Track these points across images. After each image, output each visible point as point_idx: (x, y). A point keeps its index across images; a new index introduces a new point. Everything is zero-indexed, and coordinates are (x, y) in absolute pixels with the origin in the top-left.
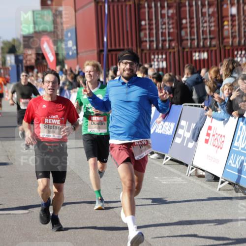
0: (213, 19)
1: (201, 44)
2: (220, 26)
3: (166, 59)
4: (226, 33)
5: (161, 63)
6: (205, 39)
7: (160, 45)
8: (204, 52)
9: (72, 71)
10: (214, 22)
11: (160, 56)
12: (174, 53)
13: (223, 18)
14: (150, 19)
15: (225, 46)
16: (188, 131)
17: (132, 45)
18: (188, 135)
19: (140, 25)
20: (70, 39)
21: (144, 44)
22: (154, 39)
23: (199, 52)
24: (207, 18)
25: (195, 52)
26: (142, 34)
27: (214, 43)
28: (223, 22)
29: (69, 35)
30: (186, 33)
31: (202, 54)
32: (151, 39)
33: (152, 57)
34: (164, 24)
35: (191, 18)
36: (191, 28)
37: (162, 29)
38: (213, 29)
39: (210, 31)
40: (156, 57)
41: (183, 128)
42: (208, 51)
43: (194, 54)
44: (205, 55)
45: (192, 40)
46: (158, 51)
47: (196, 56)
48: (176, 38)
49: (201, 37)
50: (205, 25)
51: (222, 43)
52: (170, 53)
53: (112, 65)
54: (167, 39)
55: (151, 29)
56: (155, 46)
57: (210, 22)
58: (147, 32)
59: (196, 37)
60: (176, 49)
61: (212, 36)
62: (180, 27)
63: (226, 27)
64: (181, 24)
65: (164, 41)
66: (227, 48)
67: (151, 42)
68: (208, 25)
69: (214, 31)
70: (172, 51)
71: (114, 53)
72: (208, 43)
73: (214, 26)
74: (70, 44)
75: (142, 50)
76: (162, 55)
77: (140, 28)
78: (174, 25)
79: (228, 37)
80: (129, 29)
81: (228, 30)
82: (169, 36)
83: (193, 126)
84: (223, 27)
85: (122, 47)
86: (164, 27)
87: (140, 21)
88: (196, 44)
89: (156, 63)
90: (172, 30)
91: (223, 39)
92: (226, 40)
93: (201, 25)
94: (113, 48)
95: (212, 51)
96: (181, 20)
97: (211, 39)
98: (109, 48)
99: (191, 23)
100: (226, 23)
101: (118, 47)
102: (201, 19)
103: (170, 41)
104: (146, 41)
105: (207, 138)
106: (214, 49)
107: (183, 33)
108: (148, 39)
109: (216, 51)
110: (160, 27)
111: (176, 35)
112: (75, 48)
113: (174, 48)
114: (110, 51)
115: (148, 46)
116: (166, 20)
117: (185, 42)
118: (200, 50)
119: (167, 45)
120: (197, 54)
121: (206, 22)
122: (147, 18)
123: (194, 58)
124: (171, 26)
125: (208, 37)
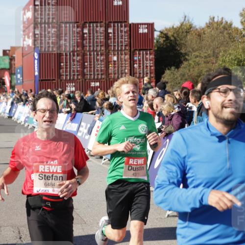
0: (103, 63)
1: (96, 77)
2: (107, 67)
3: (75, 86)
4: (110, 71)
5: (72, 88)
6: (98, 74)
7: (72, 78)
8: (97, 82)
9: (19, 92)
10: (104, 65)
11: (71, 84)
12: (80, 82)
13: (109, 62)
14: (66, 62)
15: (110, 79)
16: (86, 128)
17: (55, 77)
18: (86, 131)
19: (60, 66)
20: (19, 73)
21: (62, 76)
22: (68, 74)
23: (95, 82)
24: (99, 62)
25: (92, 82)
26: (61, 71)
27: (103, 77)
28: (109, 65)
29: (19, 71)
30: (87, 70)
31: (96, 83)
32: (67, 74)
33: (67, 84)
34: (75, 65)
35: (90, 62)
36: (90, 68)
37: (73, 68)
38: (103, 68)
39: (101, 70)
40: (69, 84)
41: (82, 127)
42: (99, 82)
43: (91, 83)
44: (98, 84)
45: (90, 75)
46: (70, 81)
47: (93, 84)
48: (81, 73)
49: (96, 73)
50: (98, 66)
51: (108, 77)
52: (77, 82)
53: (43, 89)
54: (76, 74)
55: (66, 68)
56: (68, 78)
57: (101, 65)
58: (64, 70)
59: (93, 73)
60: (81, 80)
61: (102, 73)
62: (83, 67)
63: (111, 68)
64: (84, 65)
65: (74, 75)
66: (111, 80)
67: (66, 75)
68: (100, 66)
69: (103, 70)
70: (78, 81)
71: (44, 82)
72: (100, 77)
73: (104, 67)
74: (19, 76)
75: (61, 80)
76: (73, 83)
77: (60, 67)
78: (80, 66)
79: (112, 74)
80: (53, 68)
81: (112, 69)
82: (77, 72)
83: (89, 126)
84: (109, 67)
85: (49, 78)
86: (74, 67)
87: (60, 63)
88: (93, 77)
89: (69, 88)
90: (79, 69)
91: (109, 74)
92: (110, 75)
93: (96, 66)
94: (44, 79)
95: (102, 81)
96: (84, 63)
97: (102, 74)
98: (42, 78)
99: (90, 65)
100: (110, 65)
101: (46, 78)
102: (96, 62)
103: (78, 75)
104: (63, 75)
105: (97, 133)
106: (103, 80)
107: (85, 70)
108: (64, 74)
109: (104, 81)
110: (72, 66)
111: (81, 72)
112: (21, 78)
113: (79, 80)
114: (42, 80)
115: (64, 78)
116: (76, 63)
117: (86, 76)
118: (95, 80)
119: (76, 78)
120: (93, 83)
121: (99, 64)
122: (64, 61)
123: (91, 85)
124: (78, 67)
125: (100, 73)
